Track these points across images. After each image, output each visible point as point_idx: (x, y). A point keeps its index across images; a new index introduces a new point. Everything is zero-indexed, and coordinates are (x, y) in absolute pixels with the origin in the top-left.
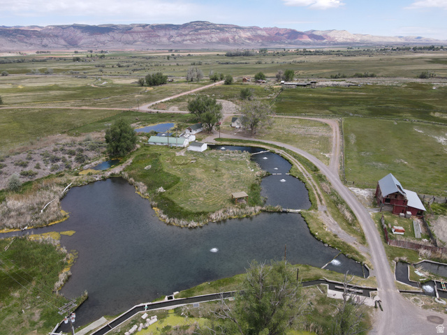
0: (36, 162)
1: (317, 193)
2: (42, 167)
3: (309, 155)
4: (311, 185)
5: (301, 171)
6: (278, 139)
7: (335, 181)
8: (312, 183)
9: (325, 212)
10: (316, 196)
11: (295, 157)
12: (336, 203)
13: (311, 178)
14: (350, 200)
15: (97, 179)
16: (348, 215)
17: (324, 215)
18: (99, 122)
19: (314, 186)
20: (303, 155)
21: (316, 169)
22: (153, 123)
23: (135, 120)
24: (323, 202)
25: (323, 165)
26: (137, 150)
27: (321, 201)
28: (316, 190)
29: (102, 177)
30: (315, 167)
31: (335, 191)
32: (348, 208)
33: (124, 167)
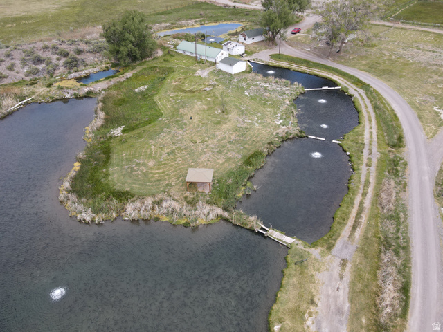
0: (13, 61)
1: (361, 203)
2: (16, 69)
3: (407, 107)
4: (363, 179)
5: (366, 141)
6: (372, 68)
7: (421, 183)
8: (368, 175)
9: (343, 263)
10: (354, 211)
11: (376, 108)
12: (386, 244)
13: (375, 162)
14: (425, 244)
15: (68, 96)
16: (390, 294)
17: (337, 271)
18: (158, 14)
19: (367, 183)
20: (394, 106)
21: (398, 143)
22: (216, 21)
23: (198, 15)
24: (358, 233)
25: (422, 135)
26: (155, 59)
27: (354, 228)
28: (364, 195)
29: (75, 94)
30: (400, 138)
31: (404, 211)
32: (404, 270)
33: (112, 83)
